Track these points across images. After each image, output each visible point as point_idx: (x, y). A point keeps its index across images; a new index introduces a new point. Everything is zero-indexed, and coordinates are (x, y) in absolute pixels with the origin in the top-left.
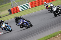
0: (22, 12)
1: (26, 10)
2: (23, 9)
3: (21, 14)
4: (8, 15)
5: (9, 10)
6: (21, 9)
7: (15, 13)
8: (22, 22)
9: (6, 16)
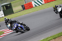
0: (36, 7)
1: (40, 5)
2: (37, 5)
3: (34, 10)
4: (21, 11)
5: (22, 6)
6: (35, 5)
7: (28, 8)
8: (16, 27)
9: (20, 11)
